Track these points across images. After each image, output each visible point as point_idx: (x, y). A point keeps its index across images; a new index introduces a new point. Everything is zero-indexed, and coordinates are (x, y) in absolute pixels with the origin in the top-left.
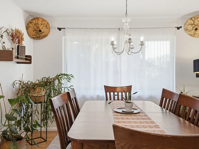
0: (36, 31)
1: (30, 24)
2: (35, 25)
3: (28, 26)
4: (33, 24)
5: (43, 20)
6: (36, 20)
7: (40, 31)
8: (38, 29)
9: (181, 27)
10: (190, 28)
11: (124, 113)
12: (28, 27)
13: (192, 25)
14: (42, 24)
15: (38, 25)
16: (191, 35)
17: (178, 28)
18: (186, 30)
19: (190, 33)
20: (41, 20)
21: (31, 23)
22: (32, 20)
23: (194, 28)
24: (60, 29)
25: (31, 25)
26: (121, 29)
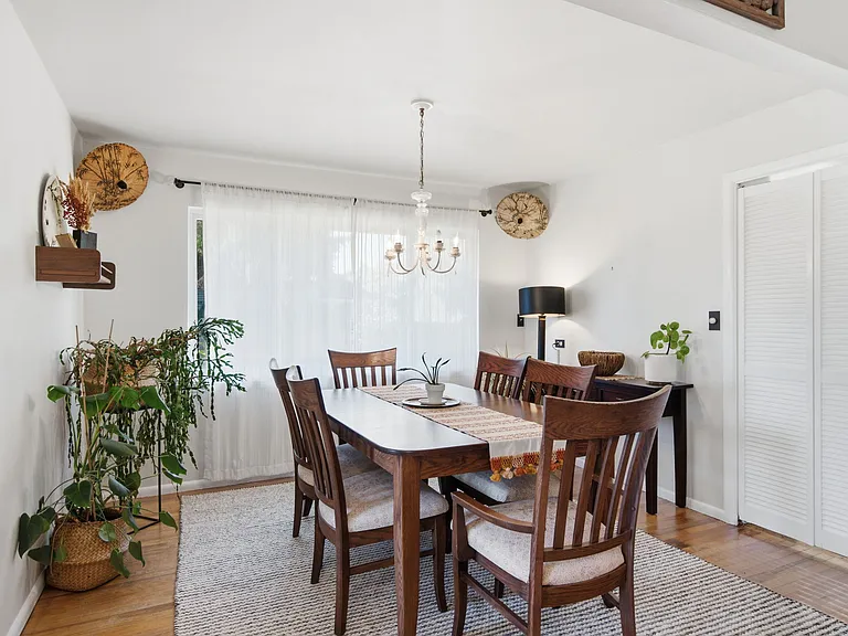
0: (107, 183)
1: (90, 161)
2: (108, 165)
3: (84, 167)
4: (101, 162)
5: (134, 154)
6: (112, 152)
7: (122, 185)
8: (116, 180)
9: (490, 212)
10: (508, 215)
11: (424, 407)
12: (85, 171)
13: (512, 210)
14: (128, 165)
15: (115, 168)
16: (508, 232)
17: (484, 213)
18: (500, 219)
19: (507, 227)
20: (125, 152)
21: (95, 158)
22: (100, 149)
23: (516, 219)
24: (179, 184)
25: (93, 165)
26: (360, 200)
